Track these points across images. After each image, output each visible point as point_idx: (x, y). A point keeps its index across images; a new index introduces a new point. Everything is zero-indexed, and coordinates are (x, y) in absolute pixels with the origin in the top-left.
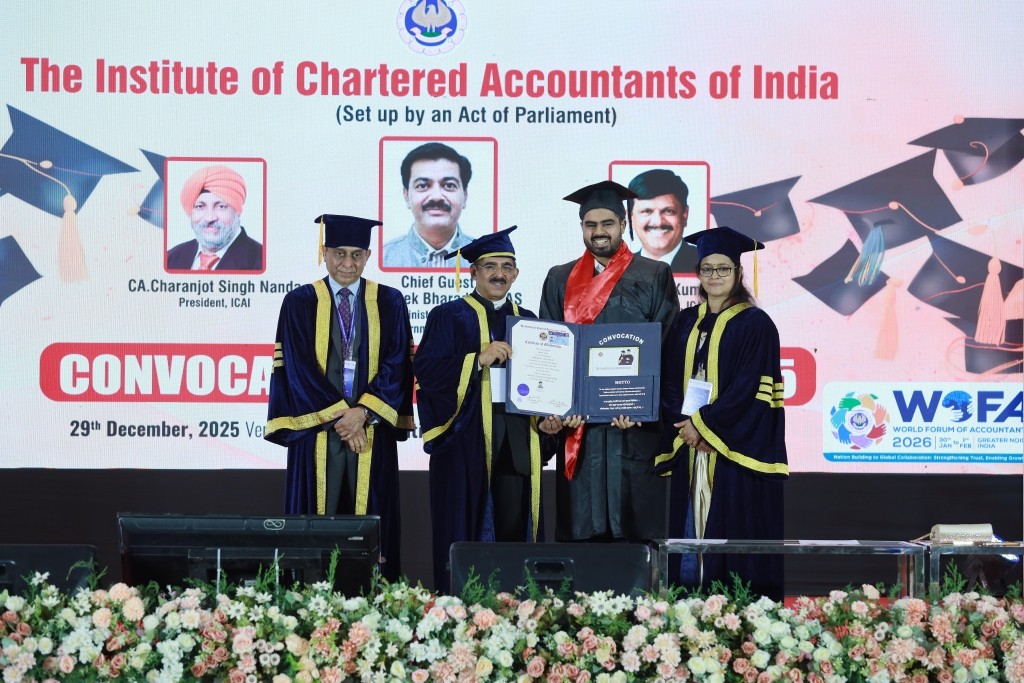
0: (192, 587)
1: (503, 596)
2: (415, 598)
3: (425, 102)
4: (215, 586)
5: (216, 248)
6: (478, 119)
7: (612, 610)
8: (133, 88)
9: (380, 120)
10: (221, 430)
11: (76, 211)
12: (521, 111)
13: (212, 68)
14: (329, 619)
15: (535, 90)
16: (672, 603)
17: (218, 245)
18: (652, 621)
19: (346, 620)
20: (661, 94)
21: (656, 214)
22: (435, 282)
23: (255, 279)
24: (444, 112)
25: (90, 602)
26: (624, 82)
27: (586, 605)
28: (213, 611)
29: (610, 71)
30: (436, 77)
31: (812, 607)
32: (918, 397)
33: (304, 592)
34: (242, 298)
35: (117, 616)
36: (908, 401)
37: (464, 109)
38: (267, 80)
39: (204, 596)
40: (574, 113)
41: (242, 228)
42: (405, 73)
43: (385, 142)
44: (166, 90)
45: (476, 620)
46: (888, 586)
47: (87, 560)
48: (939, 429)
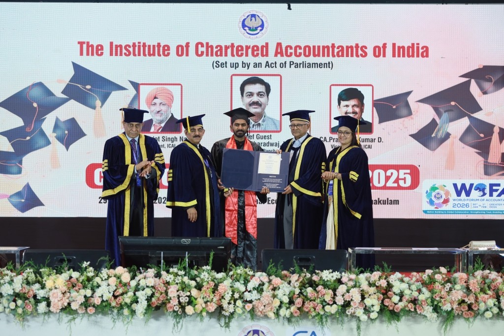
0: (151, 268)
1: (285, 272)
2: (246, 273)
3: (250, 59)
4: (160, 268)
5: (161, 122)
6: (273, 67)
7: (332, 278)
8: (125, 54)
9: (231, 67)
10: (163, 200)
11: (101, 107)
12: (292, 63)
13: (159, 45)
14: (209, 282)
15: (298, 54)
16: (357, 275)
17: (161, 121)
18: (349, 283)
19: (217, 283)
20: (352, 56)
21: (350, 107)
22: (255, 137)
23: (178, 136)
24: (259, 64)
25: (107, 275)
26: (336, 50)
27: (320, 276)
28: (159, 278)
29: (330, 45)
30: (255, 48)
31: (418, 277)
32: (463, 186)
33: (199, 270)
34: (171, 144)
35: (119, 280)
36: (459, 189)
37: (267, 62)
38: (182, 50)
39: (156, 272)
40: (315, 64)
41: (172, 114)
42: (242, 47)
43: (233, 77)
44: (139, 55)
45: (273, 282)
46: (451, 267)
47: (106, 257)
48: (472, 200)
